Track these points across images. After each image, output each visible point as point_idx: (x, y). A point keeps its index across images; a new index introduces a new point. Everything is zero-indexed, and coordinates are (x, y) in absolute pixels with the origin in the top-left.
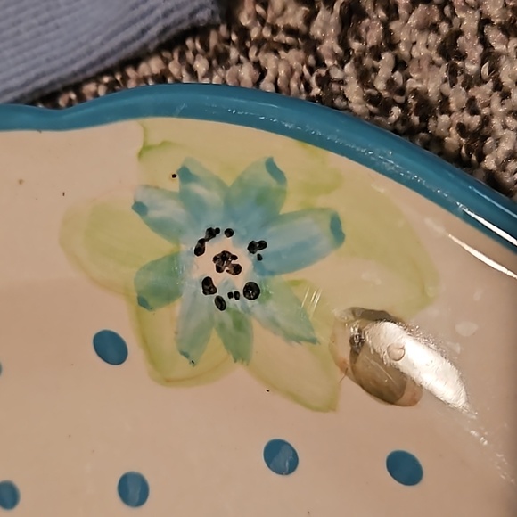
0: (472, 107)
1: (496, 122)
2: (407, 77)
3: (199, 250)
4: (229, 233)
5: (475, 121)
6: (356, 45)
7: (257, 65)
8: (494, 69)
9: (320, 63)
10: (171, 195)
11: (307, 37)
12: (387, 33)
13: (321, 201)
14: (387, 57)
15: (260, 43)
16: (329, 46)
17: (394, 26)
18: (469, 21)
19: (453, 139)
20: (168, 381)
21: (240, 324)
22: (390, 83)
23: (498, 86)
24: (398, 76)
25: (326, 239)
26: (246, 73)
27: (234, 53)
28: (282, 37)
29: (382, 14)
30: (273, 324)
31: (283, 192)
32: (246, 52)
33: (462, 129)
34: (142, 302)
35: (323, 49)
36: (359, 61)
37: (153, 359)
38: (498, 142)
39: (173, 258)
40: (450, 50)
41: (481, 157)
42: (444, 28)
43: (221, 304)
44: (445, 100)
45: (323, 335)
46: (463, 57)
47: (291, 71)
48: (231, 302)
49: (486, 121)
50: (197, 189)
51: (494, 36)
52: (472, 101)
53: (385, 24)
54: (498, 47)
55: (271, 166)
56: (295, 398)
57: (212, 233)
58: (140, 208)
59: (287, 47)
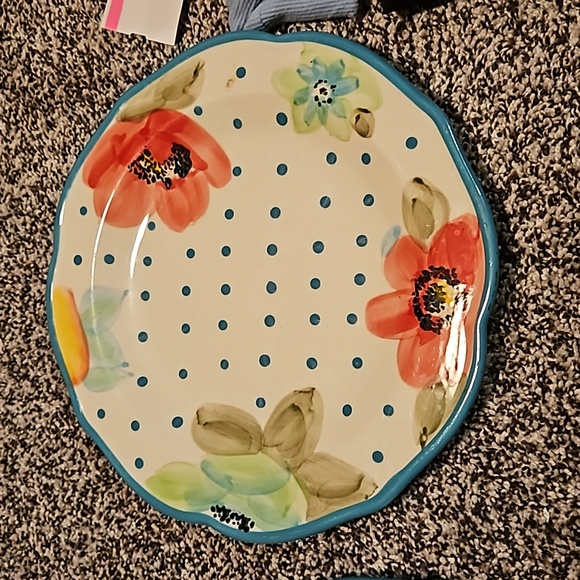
0: (430, 68)
1: (436, 75)
2: (413, 53)
3: (316, 87)
4: (326, 82)
5: (429, 72)
6: (399, 39)
7: (365, 37)
8: (440, 57)
9: (387, 41)
10: (309, 68)
11: (386, 31)
12: (411, 36)
13: (354, 74)
14: (408, 45)
15: (367, 30)
16: (391, 37)
17: (413, 34)
18: (436, 38)
19: (422, 78)
20: (299, 132)
21: (325, 112)
22: (407, 54)
23: (440, 63)
24: (410, 53)
25: (354, 86)
26: (360, 39)
27: (356, 31)
28: (375, 29)
29: (410, 29)
30: (334, 112)
31: (343, 70)
32: (361, 32)
33: (425, 74)
34: (295, 103)
35: (389, 37)
36: (399, 45)
37: (296, 124)
38: (435, 81)
39: (307, 88)
40: (428, 47)
41: (429, 85)
42: (429, 38)
43: (320, 104)
44: (422, 63)
45: (348, 116)
46: (432, 50)
47: (377, 42)
48: (323, 104)
49: (433, 73)
50: (318, 67)
51: (443, 45)
52: (430, 66)
53: (411, 33)
54: (443, 49)
55: (341, 62)
56: (339, 138)
57: (320, 81)
58: (299, 71)
59: (377, 33)
